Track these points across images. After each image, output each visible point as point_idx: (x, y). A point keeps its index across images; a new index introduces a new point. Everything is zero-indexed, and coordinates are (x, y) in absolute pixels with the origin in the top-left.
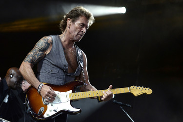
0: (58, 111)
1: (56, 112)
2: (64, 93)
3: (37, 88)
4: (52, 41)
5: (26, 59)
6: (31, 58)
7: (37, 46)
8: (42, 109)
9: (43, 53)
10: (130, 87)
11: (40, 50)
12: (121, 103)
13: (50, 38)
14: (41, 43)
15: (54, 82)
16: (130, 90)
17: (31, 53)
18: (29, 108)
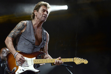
0: (25, 70)
1: (23, 71)
2: (31, 59)
3: (14, 55)
4: (27, 24)
5: (10, 35)
6: (13, 34)
7: (17, 27)
8: (15, 68)
9: (20, 32)
10: (73, 58)
11: (19, 30)
12: (67, 65)
13: (25, 22)
14: (20, 25)
15: (26, 51)
16: (73, 60)
17: (13, 31)
18: (6, 68)
